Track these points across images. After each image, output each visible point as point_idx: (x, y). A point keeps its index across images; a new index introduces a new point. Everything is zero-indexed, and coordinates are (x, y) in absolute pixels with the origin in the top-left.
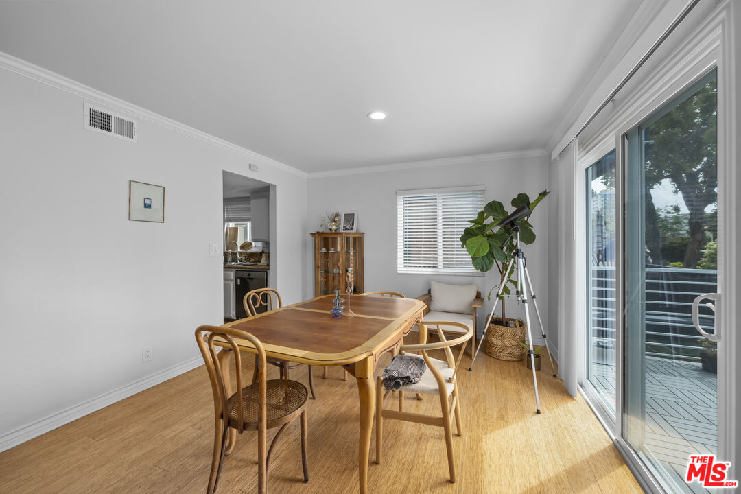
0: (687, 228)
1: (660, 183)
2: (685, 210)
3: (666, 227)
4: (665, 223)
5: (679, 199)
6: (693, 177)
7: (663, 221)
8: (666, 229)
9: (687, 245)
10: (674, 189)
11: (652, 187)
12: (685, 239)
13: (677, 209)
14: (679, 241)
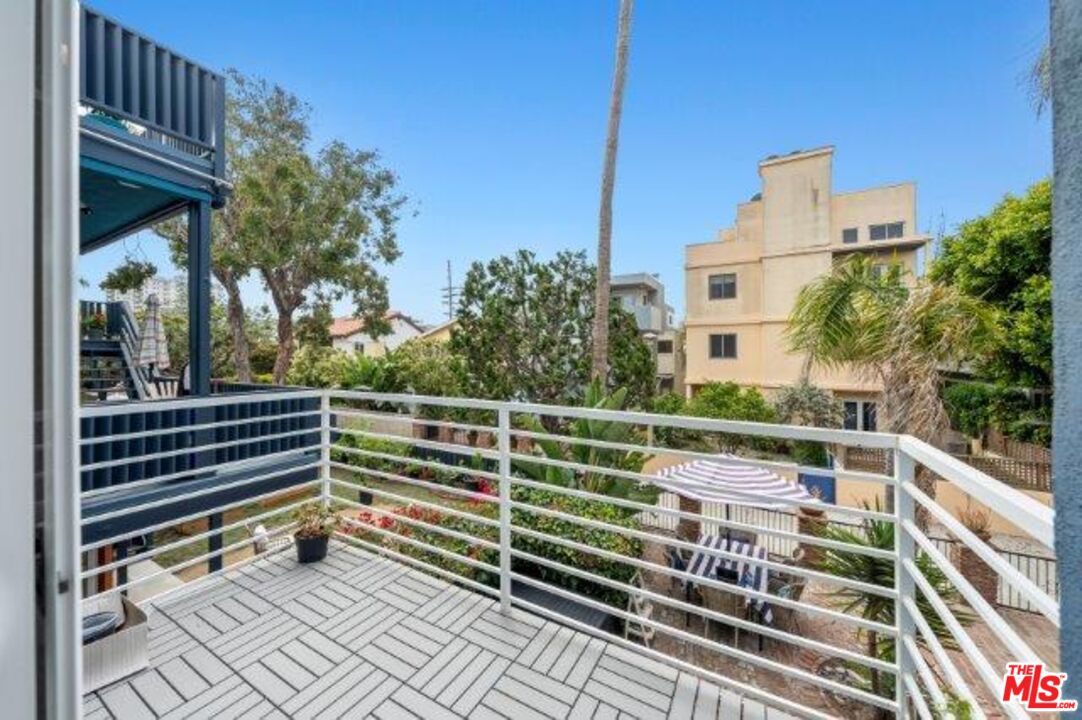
0: (277, 334)
1: (249, 275)
2: (275, 314)
3: (256, 332)
4: (254, 327)
5: (268, 299)
6: (282, 274)
7: (254, 324)
8: (257, 334)
9: (276, 353)
10: (264, 286)
11: (238, 278)
12: (274, 347)
13: (266, 310)
14: (269, 349)
